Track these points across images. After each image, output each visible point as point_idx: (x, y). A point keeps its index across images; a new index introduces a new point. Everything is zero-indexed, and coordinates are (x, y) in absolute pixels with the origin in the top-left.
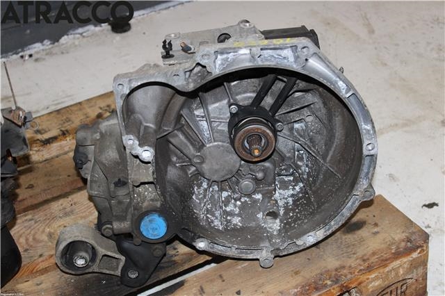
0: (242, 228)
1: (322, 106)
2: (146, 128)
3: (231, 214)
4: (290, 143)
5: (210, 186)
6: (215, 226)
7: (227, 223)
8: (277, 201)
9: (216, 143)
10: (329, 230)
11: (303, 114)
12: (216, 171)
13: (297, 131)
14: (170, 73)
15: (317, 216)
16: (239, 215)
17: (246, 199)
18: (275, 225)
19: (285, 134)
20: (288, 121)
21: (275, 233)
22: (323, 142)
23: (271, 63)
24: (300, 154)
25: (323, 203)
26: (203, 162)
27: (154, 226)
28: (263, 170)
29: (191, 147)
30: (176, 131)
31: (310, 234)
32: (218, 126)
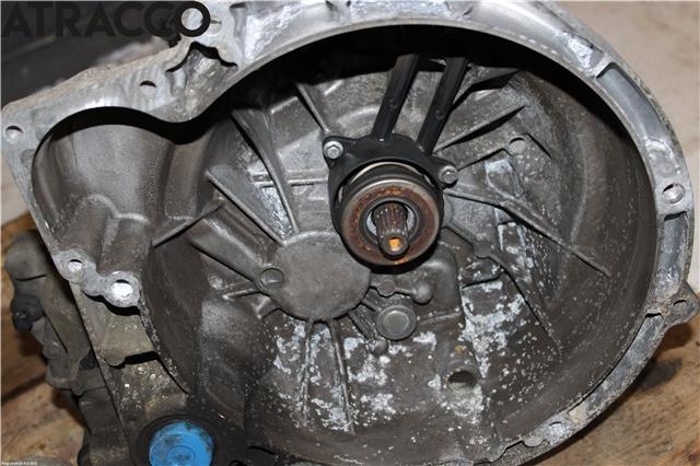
0: (397, 419)
1: (540, 111)
2: (124, 223)
3: (370, 388)
4: (483, 211)
5: (310, 333)
6: (331, 425)
7: (362, 411)
8: (469, 345)
9: (305, 235)
10: (598, 401)
11: (503, 138)
12: (317, 297)
13: (495, 177)
14: (128, 80)
15: (567, 373)
16: (387, 388)
17: (400, 347)
18: (473, 401)
19: (465, 190)
20: (468, 158)
21: (474, 421)
22: (554, 195)
23: (383, 16)
24: (510, 229)
25: (577, 340)
26: (283, 282)
27: (180, 451)
28: (427, 280)
29: (248, 252)
30: (205, 221)
31: (555, 418)
32: (307, 194)
